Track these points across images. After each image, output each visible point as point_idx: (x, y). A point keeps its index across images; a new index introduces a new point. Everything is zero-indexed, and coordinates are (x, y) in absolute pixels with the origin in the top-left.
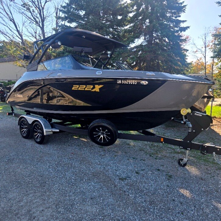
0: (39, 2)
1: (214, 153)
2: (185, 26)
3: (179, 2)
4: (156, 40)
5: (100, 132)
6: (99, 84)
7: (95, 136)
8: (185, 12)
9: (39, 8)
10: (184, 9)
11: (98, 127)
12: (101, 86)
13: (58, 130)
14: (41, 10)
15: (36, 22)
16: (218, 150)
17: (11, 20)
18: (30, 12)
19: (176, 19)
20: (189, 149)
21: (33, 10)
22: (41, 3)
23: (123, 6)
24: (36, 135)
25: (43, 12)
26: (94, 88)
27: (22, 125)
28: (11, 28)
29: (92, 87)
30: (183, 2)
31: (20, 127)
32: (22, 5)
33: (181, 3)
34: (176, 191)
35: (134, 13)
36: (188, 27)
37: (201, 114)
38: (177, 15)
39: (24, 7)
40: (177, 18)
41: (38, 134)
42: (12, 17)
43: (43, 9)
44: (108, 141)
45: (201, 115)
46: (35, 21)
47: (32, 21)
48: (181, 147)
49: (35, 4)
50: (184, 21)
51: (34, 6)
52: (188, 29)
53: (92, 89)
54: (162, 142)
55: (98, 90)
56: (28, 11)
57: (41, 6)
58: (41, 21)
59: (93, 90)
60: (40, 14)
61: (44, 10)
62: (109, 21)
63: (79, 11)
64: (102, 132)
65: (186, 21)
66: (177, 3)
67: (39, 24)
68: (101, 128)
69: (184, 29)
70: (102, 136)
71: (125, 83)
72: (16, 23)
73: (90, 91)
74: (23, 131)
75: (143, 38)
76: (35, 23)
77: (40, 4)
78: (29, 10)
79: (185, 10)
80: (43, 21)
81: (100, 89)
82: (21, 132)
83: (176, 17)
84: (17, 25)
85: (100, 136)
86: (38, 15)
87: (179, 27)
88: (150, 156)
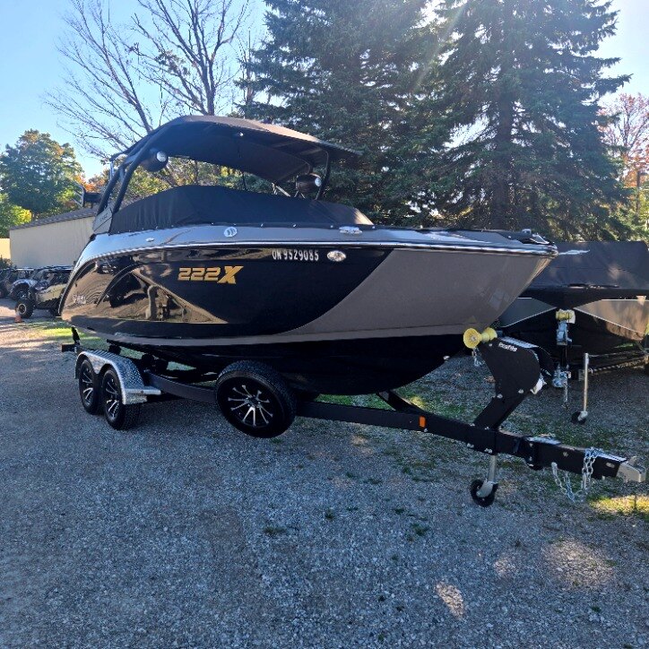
0: (202, 47)
1: (554, 465)
2: (615, 76)
3: (593, 6)
4: (525, 127)
5: (245, 397)
6: (233, 263)
7: (233, 409)
8: (613, 34)
9: (201, 63)
10: (610, 23)
11: (237, 382)
12: (238, 268)
13: (158, 392)
14: (205, 66)
15: (194, 99)
16: (565, 454)
17: (130, 102)
18: (180, 76)
19: (583, 56)
20: (491, 451)
21: (185, 69)
22: (205, 49)
23: (421, 34)
24: (110, 404)
25: (211, 72)
26: (223, 273)
27: (85, 379)
28: (129, 122)
29: (218, 270)
30: (608, 4)
31: (81, 382)
32: (156, 59)
33: (602, 9)
34: (409, 574)
35: (451, 52)
36: (626, 78)
37: (516, 346)
38: (590, 43)
39: (163, 63)
40: (588, 54)
41: (113, 402)
42: (134, 93)
43: (211, 63)
44: (267, 422)
45: (515, 349)
46: (190, 99)
47: (184, 99)
48: (469, 445)
49: (190, 52)
50: (610, 62)
51: (188, 57)
52: (625, 82)
53: (220, 276)
54: (422, 430)
55: (232, 281)
56: (172, 72)
57: (207, 56)
58: (207, 97)
59: (223, 280)
60: (204, 79)
61: (214, 67)
62: (387, 80)
63: (301, 60)
64: (250, 396)
65: (617, 59)
66: (589, 9)
67: (202, 106)
68: (244, 386)
69: (611, 85)
70: (252, 409)
71: (291, 258)
72: (143, 108)
73: (216, 282)
74: (87, 392)
75: (486, 120)
76: (190, 102)
77: (203, 52)
78: (175, 71)
79: (613, 26)
80: (211, 96)
81: (236, 276)
82: (83, 395)
83: (583, 52)
84: (145, 111)
85: (248, 408)
86: (199, 83)
87: (596, 79)
88: (405, 471)
